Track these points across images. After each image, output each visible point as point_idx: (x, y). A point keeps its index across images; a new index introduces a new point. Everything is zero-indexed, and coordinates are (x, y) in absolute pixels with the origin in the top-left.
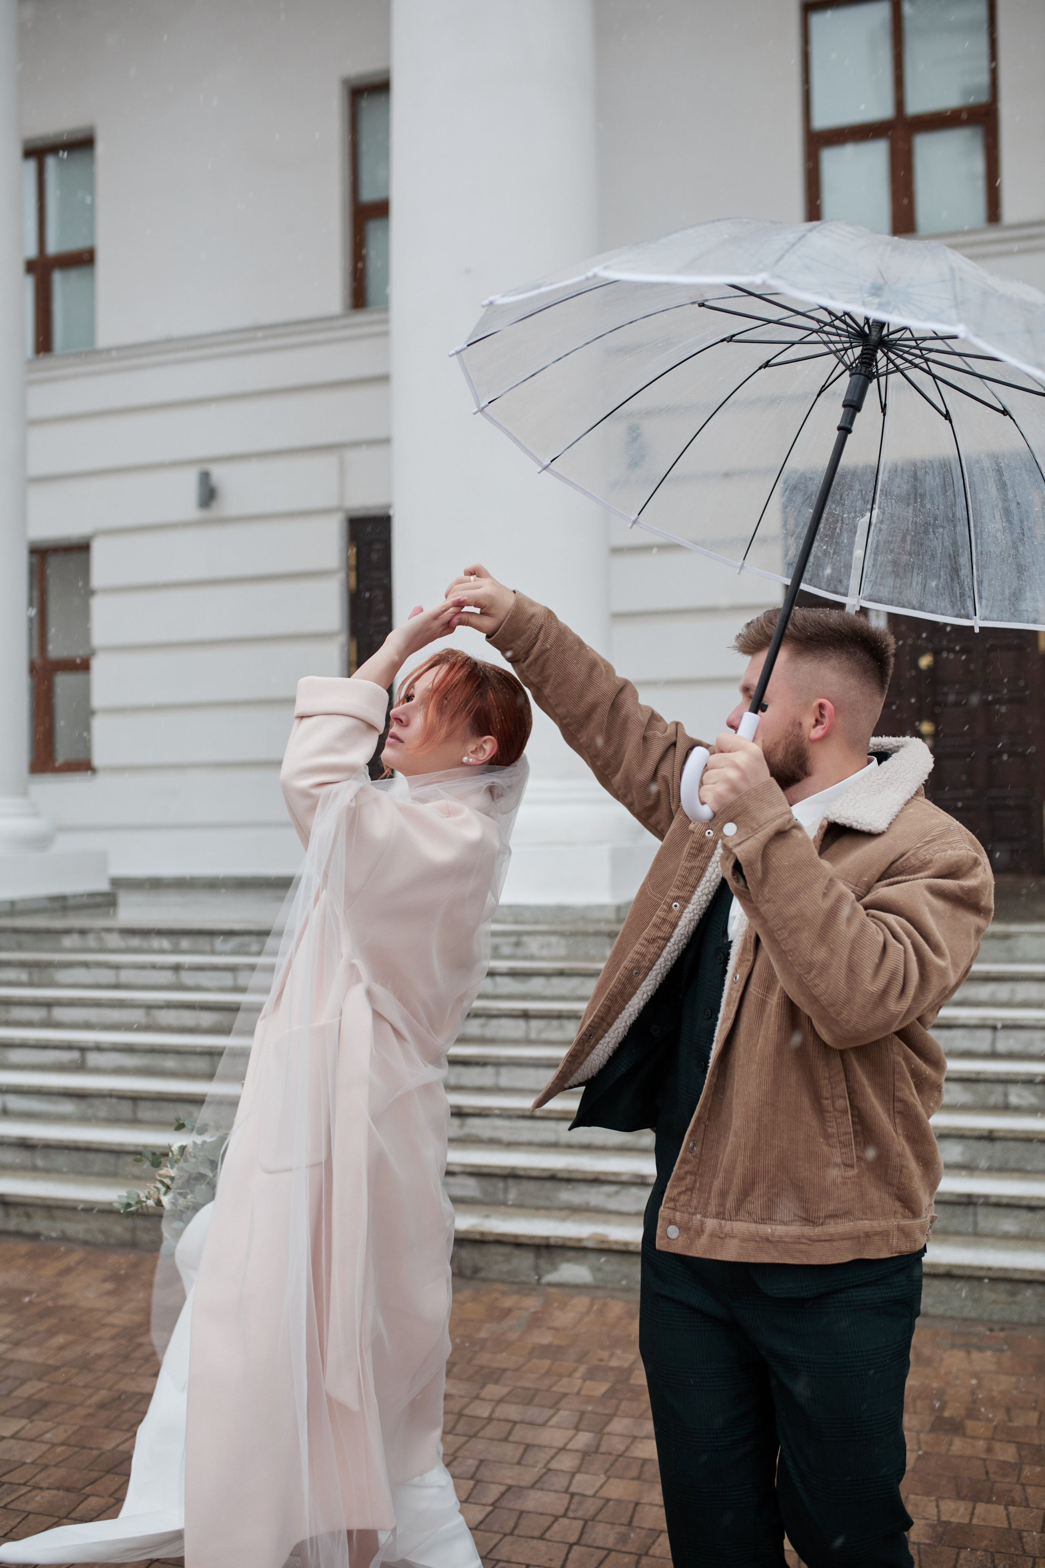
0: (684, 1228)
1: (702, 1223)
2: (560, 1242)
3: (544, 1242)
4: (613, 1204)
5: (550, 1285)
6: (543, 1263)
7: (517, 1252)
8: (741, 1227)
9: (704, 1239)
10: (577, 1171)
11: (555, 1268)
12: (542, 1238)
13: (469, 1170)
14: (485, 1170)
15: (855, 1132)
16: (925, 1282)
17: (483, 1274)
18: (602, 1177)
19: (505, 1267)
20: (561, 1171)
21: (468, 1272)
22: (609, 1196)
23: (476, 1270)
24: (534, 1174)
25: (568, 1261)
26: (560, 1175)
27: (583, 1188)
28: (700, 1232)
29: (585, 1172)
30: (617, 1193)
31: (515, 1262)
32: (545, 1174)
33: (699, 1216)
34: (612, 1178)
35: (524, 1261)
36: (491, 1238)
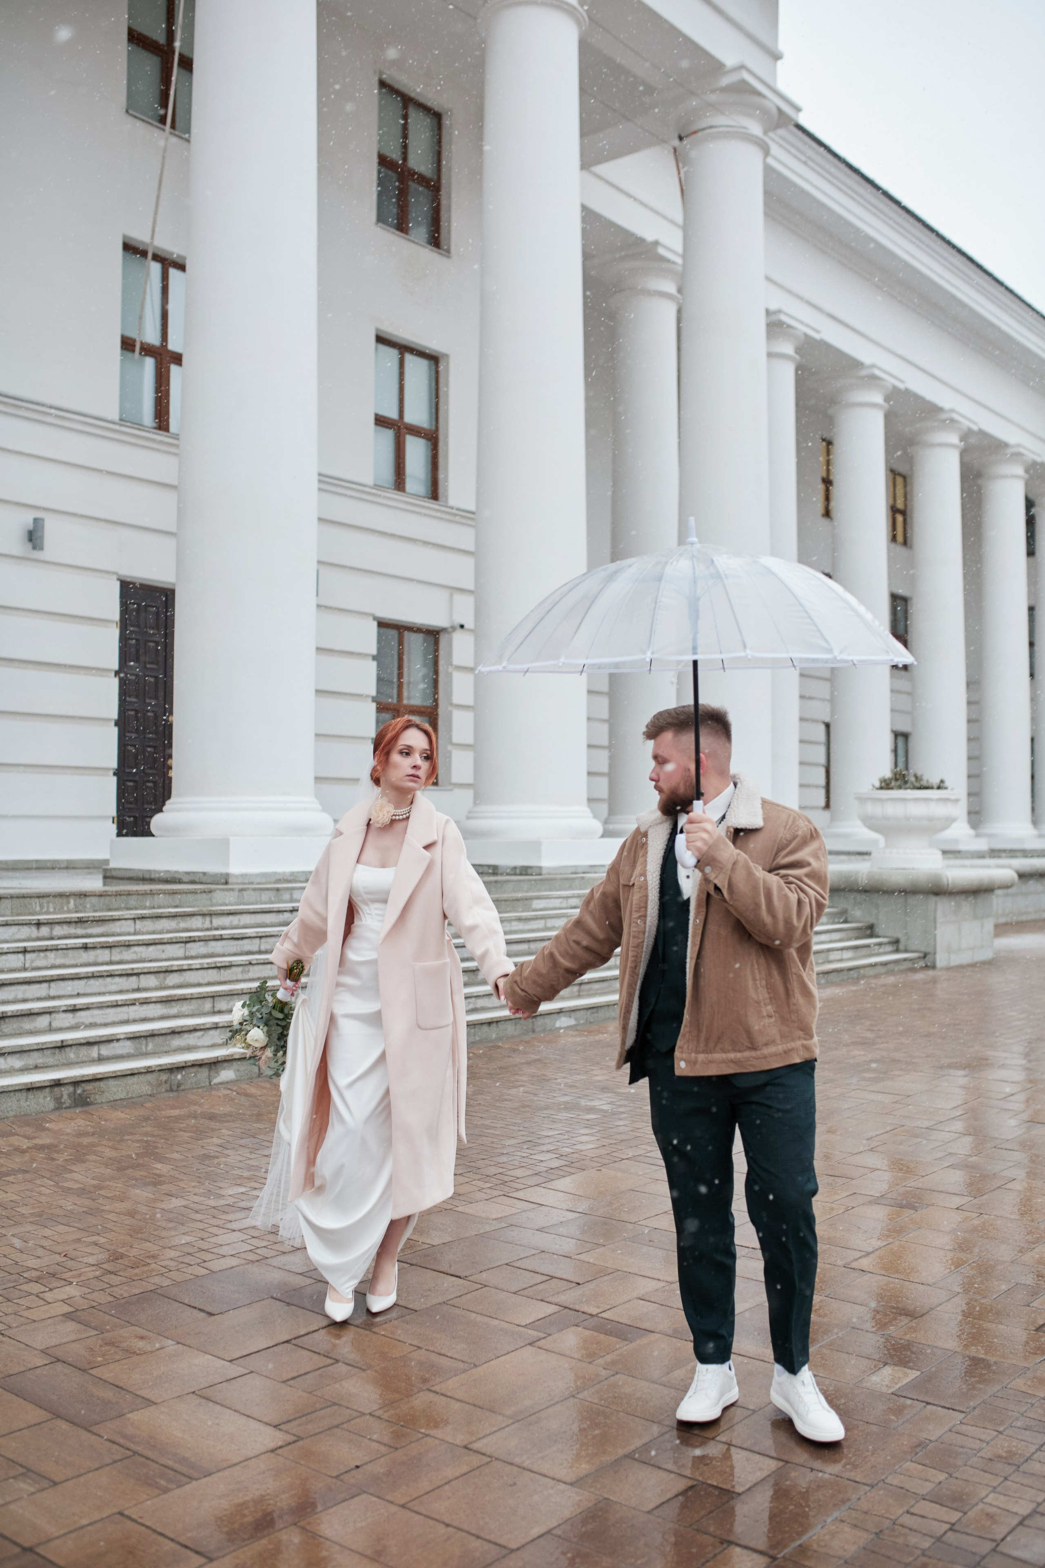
0: (687, 1062)
1: (696, 1058)
2: (223, 1058)
4: (200, 1043)
5: (217, 1083)
6: (213, 1074)
7: (200, 1070)
8: (717, 1056)
9: (698, 1066)
11: (218, 1073)
13: (129, 1036)
15: (770, 998)
17: (182, 1087)
18: (198, 1028)
19: (194, 1080)
21: (175, 1088)
23: (179, 1085)
25: (224, 1069)
26: (176, 1030)
27: (186, 1035)
28: (695, 1062)
31: (198, 1076)
33: (693, 1054)
34: (202, 1027)
35: (204, 1073)
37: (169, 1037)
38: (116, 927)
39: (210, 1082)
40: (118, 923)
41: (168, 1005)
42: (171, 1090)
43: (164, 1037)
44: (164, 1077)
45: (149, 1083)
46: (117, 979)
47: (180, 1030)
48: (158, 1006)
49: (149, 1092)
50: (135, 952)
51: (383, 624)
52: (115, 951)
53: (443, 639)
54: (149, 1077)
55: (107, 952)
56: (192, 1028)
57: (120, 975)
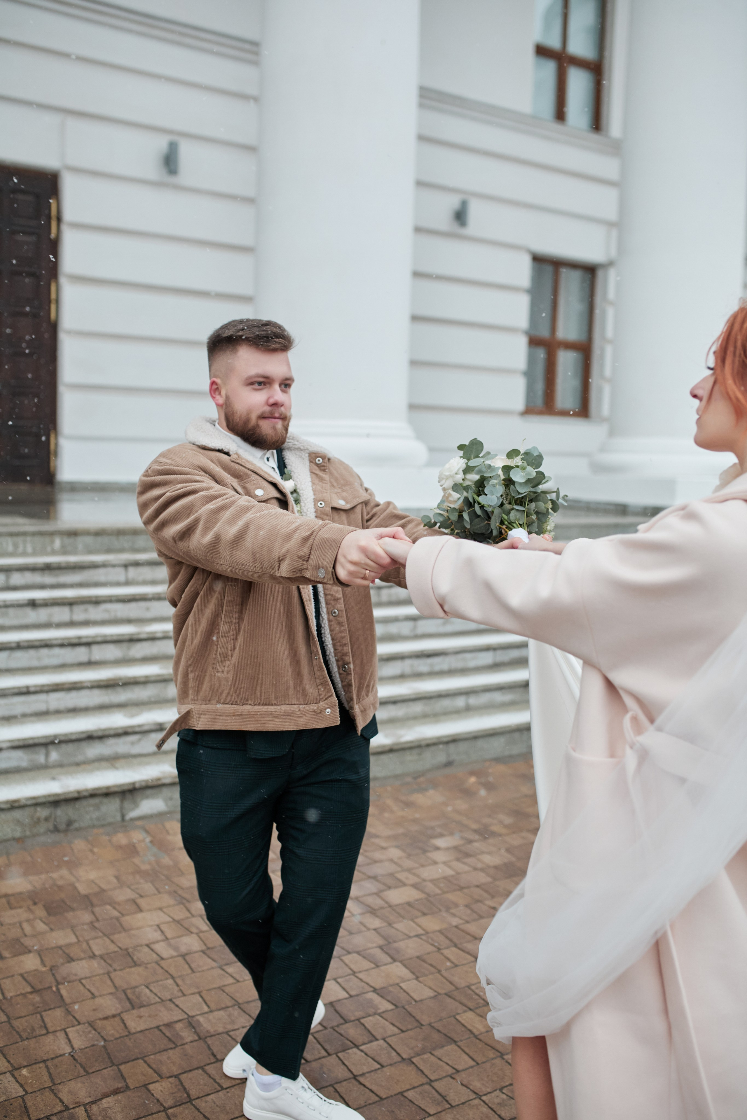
2: (144, 784)
3: (131, 787)
4: (136, 750)
5: (132, 820)
6: (127, 805)
7: (105, 800)
10: (110, 729)
11: (136, 805)
12: (130, 784)
13: (16, 744)
14: (31, 742)
16: (372, 759)
17: (76, 825)
18: (130, 730)
19: (96, 815)
20: (96, 731)
21: (63, 827)
22: (133, 743)
23: (69, 823)
24: (74, 737)
25: (147, 797)
26: (95, 734)
27: (112, 741)
29: (117, 729)
30: (140, 740)
31: (104, 809)
32: (83, 736)
34: (137, 729)
35: (111, 807)
36: (86, 794)
37: (84, 744)
38: (99, 575)
39: (123, 816)
40: (101, 571)
41: (110, 691)
42: (56, 830)
43: (76, 744)
44: (42, 813)
45: (18, 822)
46: (57, 651)
47: (100, 734)
48: (96, 692)
49: (18, 834)
50: (107, 611)
51: (538, 260)
52: (77, 609)
53: (600, 274)
54: (17, 814)
55: (66, 609)
56: (120, 731)
57: (62, 645)
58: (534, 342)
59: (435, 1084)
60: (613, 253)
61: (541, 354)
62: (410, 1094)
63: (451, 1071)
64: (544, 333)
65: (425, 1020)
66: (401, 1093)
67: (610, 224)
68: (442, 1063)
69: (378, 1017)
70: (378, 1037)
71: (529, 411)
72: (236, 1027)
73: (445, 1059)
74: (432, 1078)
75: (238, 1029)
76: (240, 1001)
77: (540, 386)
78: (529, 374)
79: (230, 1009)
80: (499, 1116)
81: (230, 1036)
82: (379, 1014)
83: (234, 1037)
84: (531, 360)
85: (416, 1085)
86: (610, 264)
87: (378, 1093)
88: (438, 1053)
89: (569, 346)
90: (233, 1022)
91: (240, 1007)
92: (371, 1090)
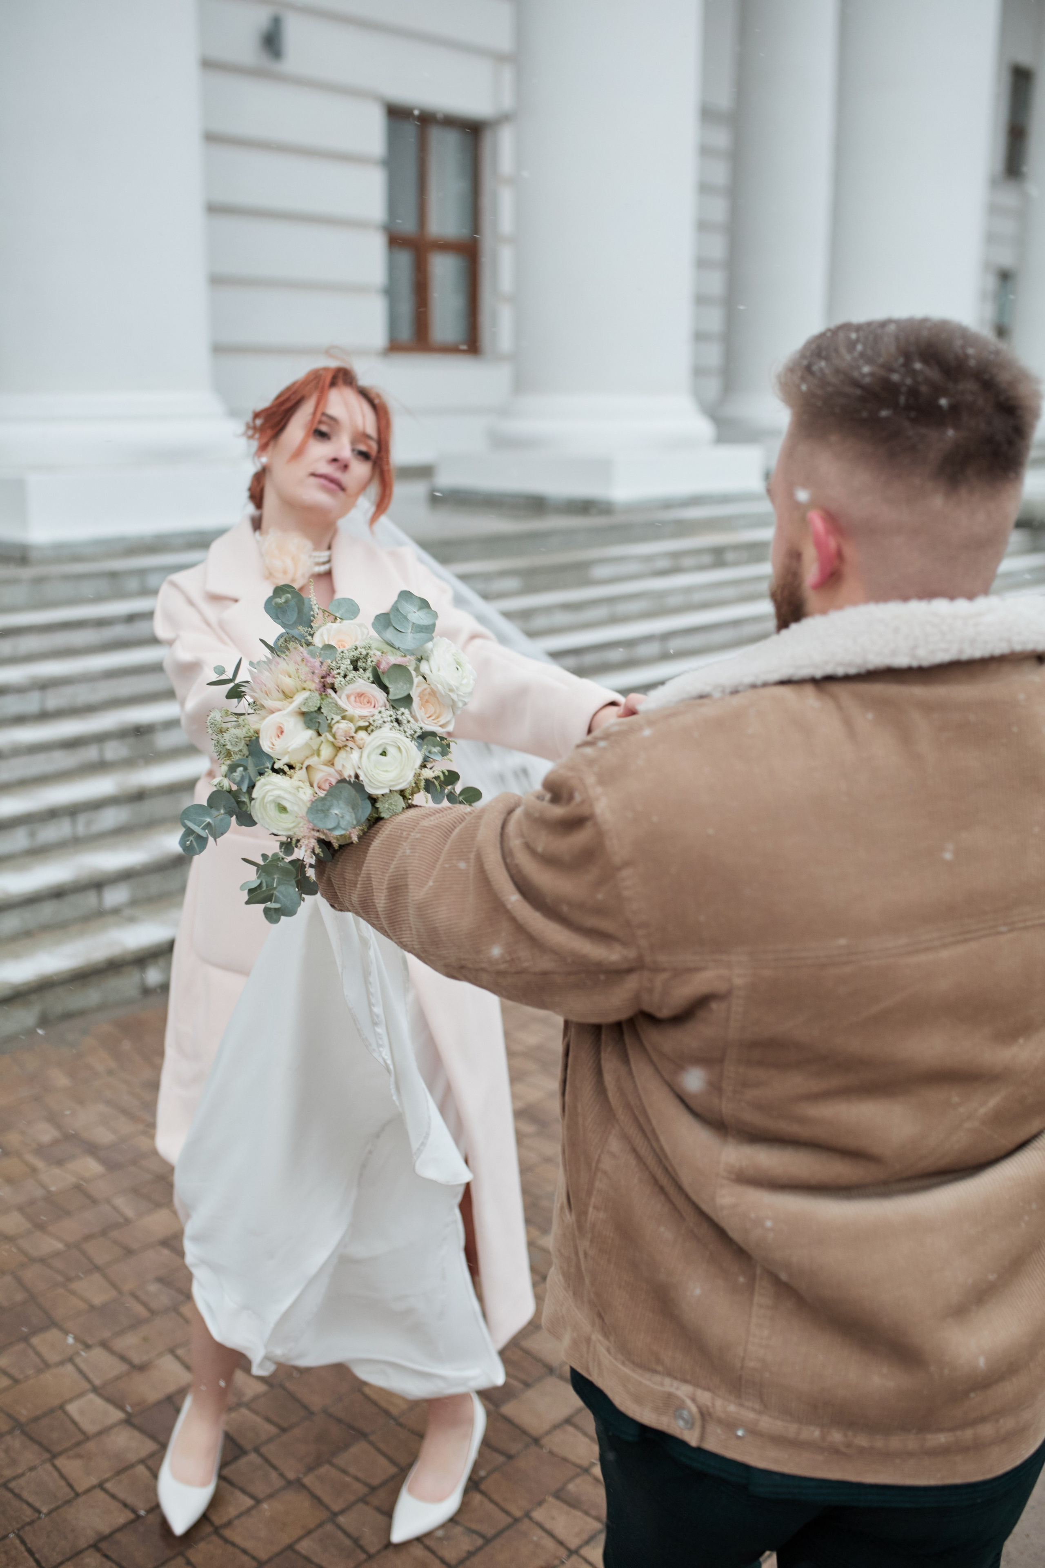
51: (394, 112)
53: (487, 135)
58: (395, 241)
59: (341, 1519)
60: (507, 102)
61: (405, 259)
62: (304, 1546)
63: (362, 1490)
64: (407, 226)
65: (316, 1401)
66: (290, 1547)
67: (500, 58)
68: (348, 1479)
69: (244, 1411)
70: (248, 1447)
71: (395, 347)
72: (20, 1471)
73: (352, 1470)
74: (336, 1508)
75: (23, 1475)
76: (23, 1419)
77: (406, 308)
78: (390, 292)
79: (8, 1438)
80: (443, 1561)
81: (11, 1491)
82: (247, 1406)
83: (17, 1491)
84: (392, 268)
85: (312, 1526)
86: (504, 118)
87: (255, 1554)
88: (342, 1460)
89: (445, 246)
90: (13, 1462)
91: (24, 1433)
92: (245, 1551)
